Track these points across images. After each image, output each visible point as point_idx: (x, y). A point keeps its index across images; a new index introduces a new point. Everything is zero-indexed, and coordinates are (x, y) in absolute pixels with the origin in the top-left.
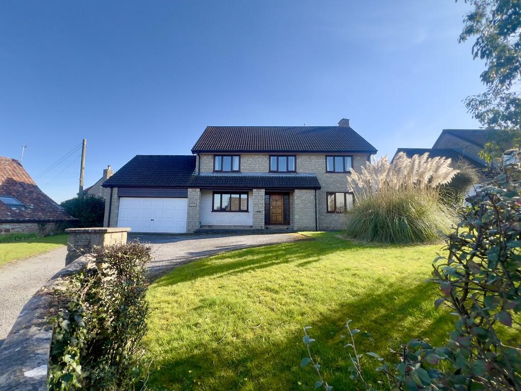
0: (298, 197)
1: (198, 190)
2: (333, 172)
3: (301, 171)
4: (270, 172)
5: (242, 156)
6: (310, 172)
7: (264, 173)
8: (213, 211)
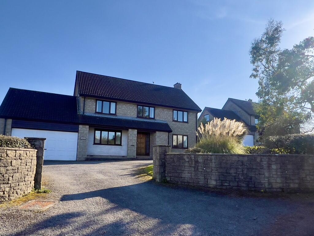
0: (158, 136)
1: (88, 127)
2: (177, 121)
3: (158, 118)
4: (138, 117)
5: (118, 103)
6: (163, 120)
7: (133, 118)
8: (95, 144)
